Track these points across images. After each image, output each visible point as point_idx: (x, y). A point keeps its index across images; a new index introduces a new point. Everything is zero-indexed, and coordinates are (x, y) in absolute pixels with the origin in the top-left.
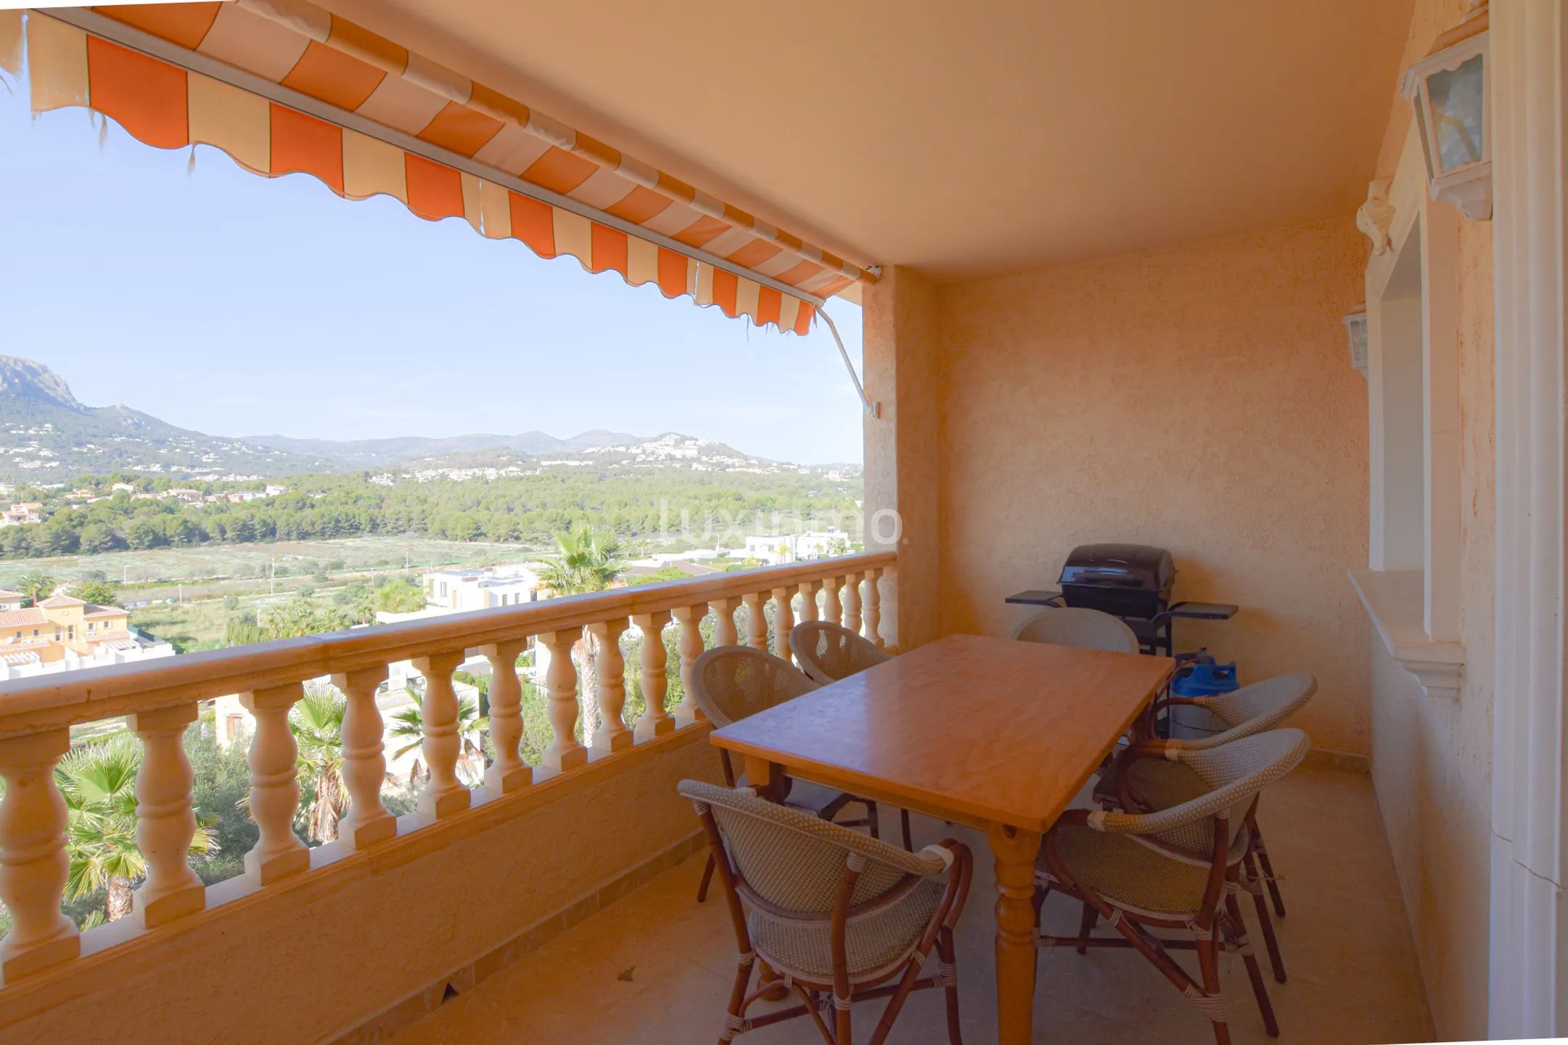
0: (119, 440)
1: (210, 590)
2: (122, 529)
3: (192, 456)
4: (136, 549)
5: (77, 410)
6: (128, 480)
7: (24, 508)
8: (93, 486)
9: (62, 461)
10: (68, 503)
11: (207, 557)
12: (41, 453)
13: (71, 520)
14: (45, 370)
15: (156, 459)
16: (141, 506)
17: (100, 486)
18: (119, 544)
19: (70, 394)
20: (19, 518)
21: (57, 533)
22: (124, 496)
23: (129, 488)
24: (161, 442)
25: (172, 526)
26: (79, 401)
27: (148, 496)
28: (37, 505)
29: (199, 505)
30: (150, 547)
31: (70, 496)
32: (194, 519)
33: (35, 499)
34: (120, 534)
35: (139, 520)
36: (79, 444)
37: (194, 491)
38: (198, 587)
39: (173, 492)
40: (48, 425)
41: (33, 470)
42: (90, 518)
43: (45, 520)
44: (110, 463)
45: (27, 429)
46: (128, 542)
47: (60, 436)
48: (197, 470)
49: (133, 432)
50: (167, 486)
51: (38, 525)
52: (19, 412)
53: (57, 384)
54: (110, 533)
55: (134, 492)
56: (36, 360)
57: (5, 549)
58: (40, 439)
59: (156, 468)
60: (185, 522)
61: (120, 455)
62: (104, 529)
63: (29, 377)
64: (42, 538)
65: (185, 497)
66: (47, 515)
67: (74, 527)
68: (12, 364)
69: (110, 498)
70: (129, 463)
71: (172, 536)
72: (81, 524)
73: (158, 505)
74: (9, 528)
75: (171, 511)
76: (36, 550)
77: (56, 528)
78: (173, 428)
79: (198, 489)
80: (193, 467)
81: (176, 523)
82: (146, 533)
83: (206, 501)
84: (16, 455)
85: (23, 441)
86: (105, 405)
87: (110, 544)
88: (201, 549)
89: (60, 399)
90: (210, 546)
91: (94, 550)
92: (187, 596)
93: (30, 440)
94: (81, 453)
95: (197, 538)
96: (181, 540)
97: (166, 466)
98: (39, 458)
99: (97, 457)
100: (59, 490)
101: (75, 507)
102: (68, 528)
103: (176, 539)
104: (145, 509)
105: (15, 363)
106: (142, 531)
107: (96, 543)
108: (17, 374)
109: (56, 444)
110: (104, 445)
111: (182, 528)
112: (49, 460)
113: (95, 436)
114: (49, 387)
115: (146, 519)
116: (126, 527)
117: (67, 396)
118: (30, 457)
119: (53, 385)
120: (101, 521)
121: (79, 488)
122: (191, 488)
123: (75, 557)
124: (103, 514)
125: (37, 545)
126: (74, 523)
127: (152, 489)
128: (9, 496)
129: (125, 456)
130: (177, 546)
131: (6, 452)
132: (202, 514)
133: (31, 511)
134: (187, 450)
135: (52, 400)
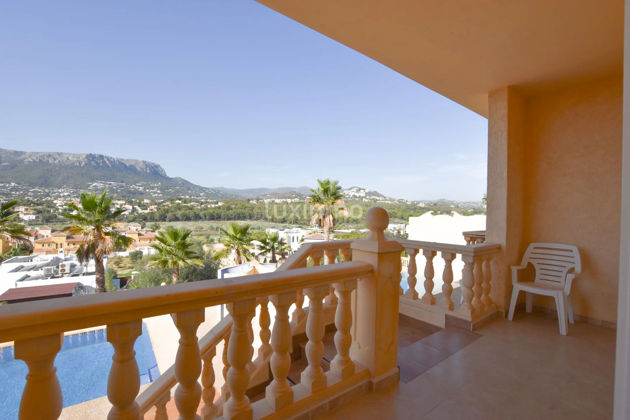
0: (178, 188)
1: (201, 233)
2: (178, 214)
3: (197, 193)
4: (181, 221)
5: (167, 179)
6: (180, 199)
7: (153, 207)
8: (171, 201)
9: (163, 194)
10: (164, 206)
11: (201, 224)
12: (158, 192)
13: (165, 211)
14: (159, 166)
15: (187, 194)
16: (183, 208)
17: (172, 201)
18: (177, 219)
19: (165, 173)
20: (152, 210)
21: (161, 215)
22: (179, 204)
23: (180, 202)
24: (189, 189)
25: (191, 213)
26: (168, 176)
27: (185, 204)
28: (156, 206)
29: (199, 208)
30: (185, 221)
31: (165, 204)
32: (197, 212)
33: (156, 204)
34: (177, 216)
35: (182, 211)
36: (168, 189)
37: (198, 203)
38: (198, 232)
39: (192, 204)
40: (160, 183)
41: (155, 197)
42: (170, 210)
43: (158, 211)
44: (175, 195)
45: (154, 184)
46: (180, 218)
47: (162, 186)
48: (199, 198)
49: (182, 185)
50: (190, 202)
51: (156, 212)
52: (153, 179)
53: (162, 170)
54: (175, 215)
55: (181, 203)
56: (157, 163)
57: (148, 219)
58: (157, 187)
59: (187, 197)
60: (195, 213)
61: (178, 193)
62: (173, 214)
63: (155, 169)
64: (157, 216)
65: (195, 205)
66: (158, 209)
67: (166, 213)
68: (151, 165)
69: (175, 205)
70: (180, 195)
71: (191, 217)
72: (167, 212)
73: (188, 207)
74: (149, 212)
75: (191, 209)
76: (156, 219)
77: (161, 213)
78: (193, 184)
79: (199, 203)
80: (198, 197)
81: (192, 213)
82: (184, 216)
83: (201, 207)
84: (152, 192)
85: (153, 188)
86: (174, 177)
87: (175, 219)
88: (199, 222)
89: (163, 175)
90: (202, 221)
91: (170, 221)
92: (195, 234)
93: (155, 188)
94: (168, 192)
95: (198, 218)
96: (194, 218)
97: (190, 196)
98: (157, 193)
99: (172, 193)
100: (162, 202)
101: (166, 207)
102: (164, 213)
103: (192, 218)
104: (184, 208)
105: (152, 164)
106: (183, 215)
107: (171, 218)
108: (152, 167)
109: (162, 189)
110: (174, 189)
111: (194, 215)
112: (159, 194)
113: (171, 186)
114: (160, 171)
115: (184, 211)
116: (179, 213)
117: (165, 174)
118: (155, 193)
119: (161, 171)
120: (172, 211)
121: (167, 202)
122: (197, 202)
123: (165, 222)
124: (173, 209)
125: (156, 218)
126: (165, 212)
127: (186, 202)
128: (149, 203)
129: (179, 193)
130: (193, 221)
131: (149, 191)
132: (200, 211)
133: (155, 208)
134: (196, 191)
135: (160, 175)
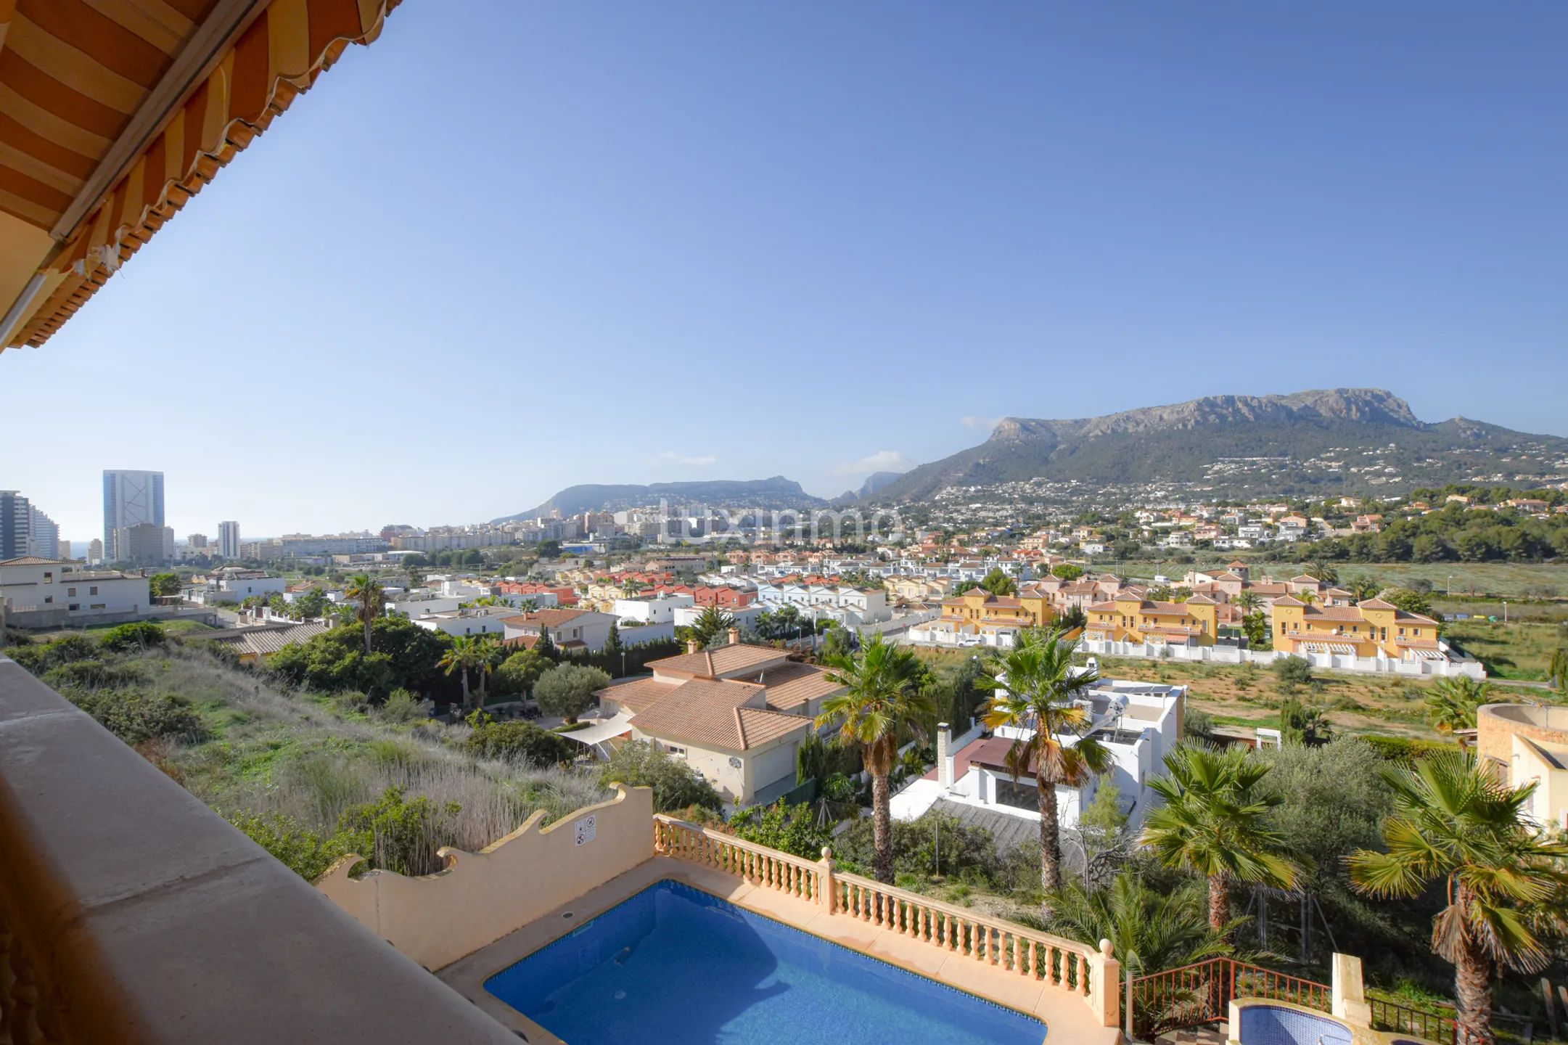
0: (1458, 452)
1: (1544, 613)
2: (1453, 541)
3: (1541, 462)
4: (1468, 561)
5: (1417, 429)
6: (1462, 492)
7: (1367, 519)
8: (1427, 499)
9: (1404, 476)
10: (1404, 515)
11: (1550, 575)
12: (1386, 470)
13: (1406, 531)
14: (1389, 395)
15: (1497, 469)
16: (1475, 518)
17: (1435, 499)
18: (1449, 555)
19: (1411, 413)
20: (1363, 528)
21: (1392, 542)
22: (1457, 507)
23: (1464, 499)
24: (1503, 450)
25: (1508, 538)
26: (1419, 419)
27: (1483, 508)
28: (1377, 517)
29: (1544, 516)
30: (1483, 560)
31: (1406, 508)
32: (1536, 532)
33: (1376, 511)
34: (1451, 545)
35: (1471, 531)
36: (1419, 459)
37: (1538, 501)
38: (1530, 607)
39: (1511, 503)
40: (1392, 445)
41: (1379, 485)
42: (1422, 529)
43: (1383, 530)
44: (1448, 475)
45: (1375, 450)
46: (1459, 553)
47: (1402, 454)
48: (1547, 477)
49: (1472, 443)
50: (1506, 496)
51: (1376, 534)
52: (1369, 436)
53: (1399, 406)
54: (1441, 543)
55: (1469, 504)
56: (1380, 386)
57: (1351, 554)
58: (1386, 458)
59: (1498, 478)
60: (1524, 535)
61: (1459, 467)
62: (1435, 539)
63: (1376, 404)
64: (1380, 546)
65: (1527, 508)
66: (1385, 525)
67: (1408, 537)
68: (1363, 395)
69: (1443, 510)
70: (1468, 475)
71: (1508, 550)
72: (1414, 534)
73: (1493, 517)
74: (1354, 536)
75: (1508, 522)
76: (1375, 556)
77: (1392, 537)
78: (1516, 434)
79: (1543, 498)
80: (1543, 475)
81: (1512, 536)
82: (1479, 545)
83: (1554, 512)
84: (1367, 473)
85: (1371, 461)
86: (1443, 420)
87: (1441, 554)
88: (1544, 565)
89: (1402, 420)
90: (1556, 563)
91: (1426, 560)
92: (1515, 615)
93: (1378, 459)
94: (1420, 467)
95: (1540, 553)
96: (1519, 554)
97: (1510, 475)
98: (1385, 475)
99: (1436, 471)
100: (1397, 503)
101: (1409, 518)
102: (1402, 537)
103: (1513, 553)
104: (1479, 520)
105: (1366, 394)
106: (1473, 543)
107: (1427, 553)
108: (1367, 403)
109: (1399, 461)
110: (1443, 458)
111: (1520, 541)
112: (1392, 475)
113: (1434, 450)
114: (1392, 410)
115: (1479, 531)
116: (1457, 539)
117: (1408, 416)
118: (1378, 474)
119: (1396, 408)
120: (1432, 532)
121: (1415, 500)
122: (1534, 497)
123: (1407, 565)
124: (1435, 525)
125: (1375, 552)
126: (1408, 533)
127: (1488, 500)
128: (1357, 508)
129: (1464, 467)
130: (1514, 561)
131: (1359, 471)
132: (1546, 527)
133: (1372, 522)
134: (1534, 456)
135: (1396, 422)
